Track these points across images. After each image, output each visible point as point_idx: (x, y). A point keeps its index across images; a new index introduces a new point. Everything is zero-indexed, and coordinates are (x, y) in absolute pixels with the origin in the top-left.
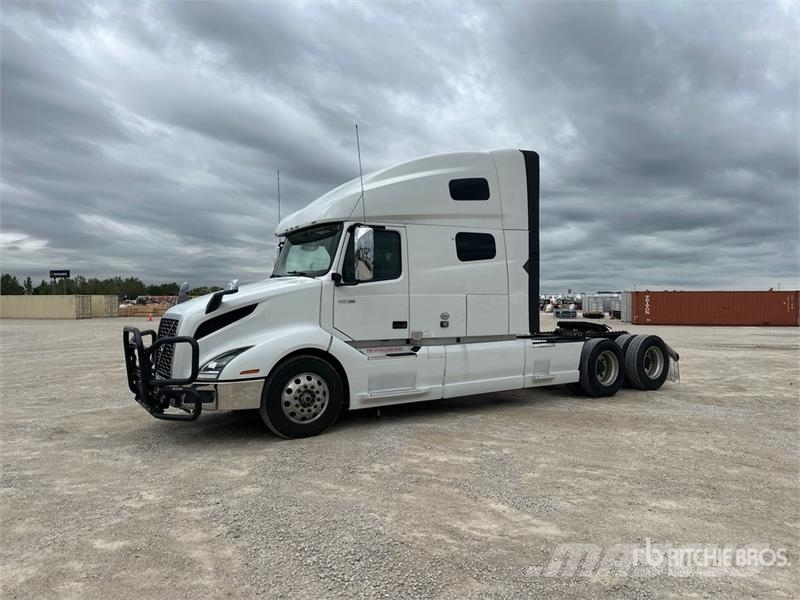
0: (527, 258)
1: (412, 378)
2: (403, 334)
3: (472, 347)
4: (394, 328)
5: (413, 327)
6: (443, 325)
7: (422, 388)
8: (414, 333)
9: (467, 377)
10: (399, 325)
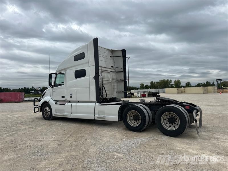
0: (95, 75)
1: (63, 111)
2: (63, 99)
4: (62, 97)
5: (66, 97)
6: (71, 97)
8: (66, 99)
9: (76, 113)
10: (63, 97)
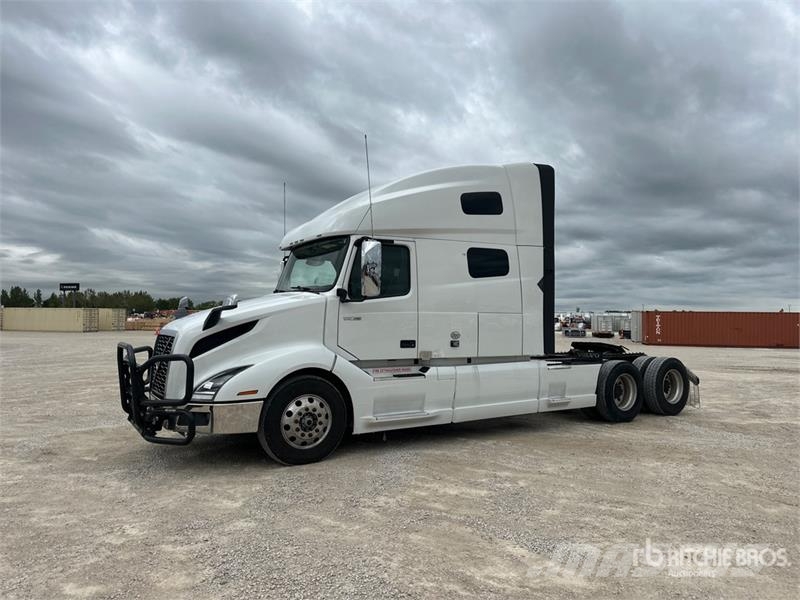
0: (542, 276)
1: (420, 401)
2: (411, 353)
3: (483, 368)
4: (402, 346)
5: (422, 346)
6: (453, 344)
7: (431, 411)
8: (423, 353)
9: (478, 400)
10: (407, 344)
